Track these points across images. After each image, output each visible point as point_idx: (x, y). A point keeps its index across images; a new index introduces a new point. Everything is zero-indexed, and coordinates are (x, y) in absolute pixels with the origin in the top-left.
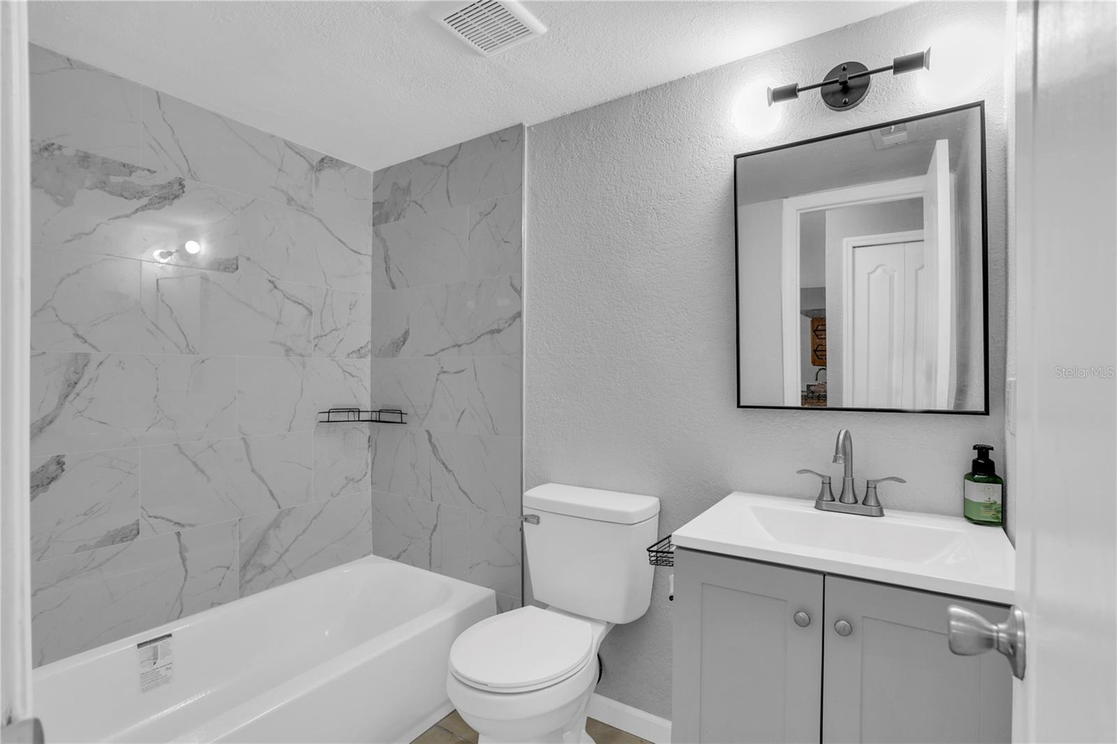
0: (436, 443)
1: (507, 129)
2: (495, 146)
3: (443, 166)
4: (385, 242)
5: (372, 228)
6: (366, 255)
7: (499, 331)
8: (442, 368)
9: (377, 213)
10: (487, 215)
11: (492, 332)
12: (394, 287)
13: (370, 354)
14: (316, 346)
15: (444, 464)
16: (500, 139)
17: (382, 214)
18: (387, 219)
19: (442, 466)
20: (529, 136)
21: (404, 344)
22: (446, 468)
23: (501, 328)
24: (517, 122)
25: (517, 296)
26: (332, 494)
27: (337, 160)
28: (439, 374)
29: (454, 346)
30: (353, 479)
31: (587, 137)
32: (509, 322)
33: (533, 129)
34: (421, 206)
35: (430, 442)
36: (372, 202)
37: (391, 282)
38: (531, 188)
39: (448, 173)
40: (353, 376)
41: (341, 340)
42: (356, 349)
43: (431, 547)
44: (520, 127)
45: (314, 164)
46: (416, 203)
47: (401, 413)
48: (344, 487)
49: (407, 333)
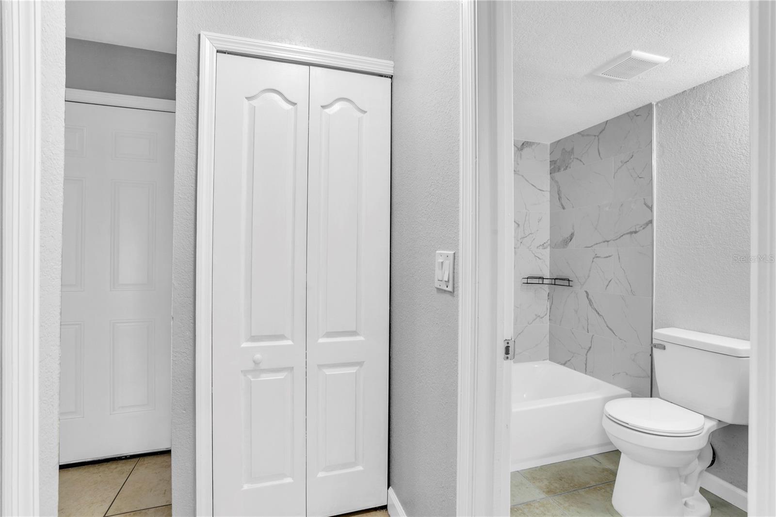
0: (592, 299)
1: (640, 108)
2: (632, 120)
3: (595, 136)
4: (558, 183)
5: (549, 176)
6: (546, 191)
7: (636, 232)
8: (596, 255)
9: (553, 167)
10: (626, 162)
11: (631, 233)
12: (564, 208)
13: (549, 247)
14: (521, 243)
15: (596, 311)
16: (635, 115)
17: (556, 167)
18: (559, 170)
19: (595, 312)
20: (657, 110)
21: (571, 240)
22: (598, 314)
23: (637, 230)
24: (647, 102)
25: (650, 212)
26: (528, 323)
27: (530, 142)
28: (594, 258)
29: (604, 242)
30: (539, 316)
31: (704, 104)
32: (643, 227)
33: (660, 105)
34: (581, 161)
35: (588, 298)
36: (549, 160)
37: (562, 205)
38: (658, 143)
39: (599, 139)
40: (540, 259)
41: (534, 239)
42: (542, 244)
43: (586, 360)
44: (650, 106)
45: (519, 147)
46: (577, 159)
47: (569, 281)
48: (534, 320)
49: (572, 235)
